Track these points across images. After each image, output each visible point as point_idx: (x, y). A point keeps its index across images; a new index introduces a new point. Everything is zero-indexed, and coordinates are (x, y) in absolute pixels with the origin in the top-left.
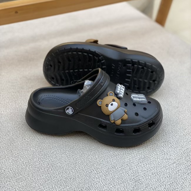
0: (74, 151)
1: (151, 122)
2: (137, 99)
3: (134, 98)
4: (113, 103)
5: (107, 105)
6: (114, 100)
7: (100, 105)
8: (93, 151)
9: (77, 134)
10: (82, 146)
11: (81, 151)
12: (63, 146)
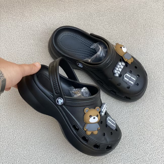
1: (110, 146)
2: (111, 123)
3: (109, 120)
4: (96, 117)
5: (91, 116)
6: (97, 116)
7: (85, 112)
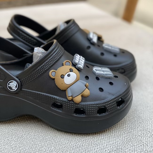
0: (22, 141)
2: (101, 72)
5: (62, 77)
7: (53, 77)
8: (48, 141)
9: (30, 120)
10: (34, 135)
11: (33, 141)
12: (9, 135)
